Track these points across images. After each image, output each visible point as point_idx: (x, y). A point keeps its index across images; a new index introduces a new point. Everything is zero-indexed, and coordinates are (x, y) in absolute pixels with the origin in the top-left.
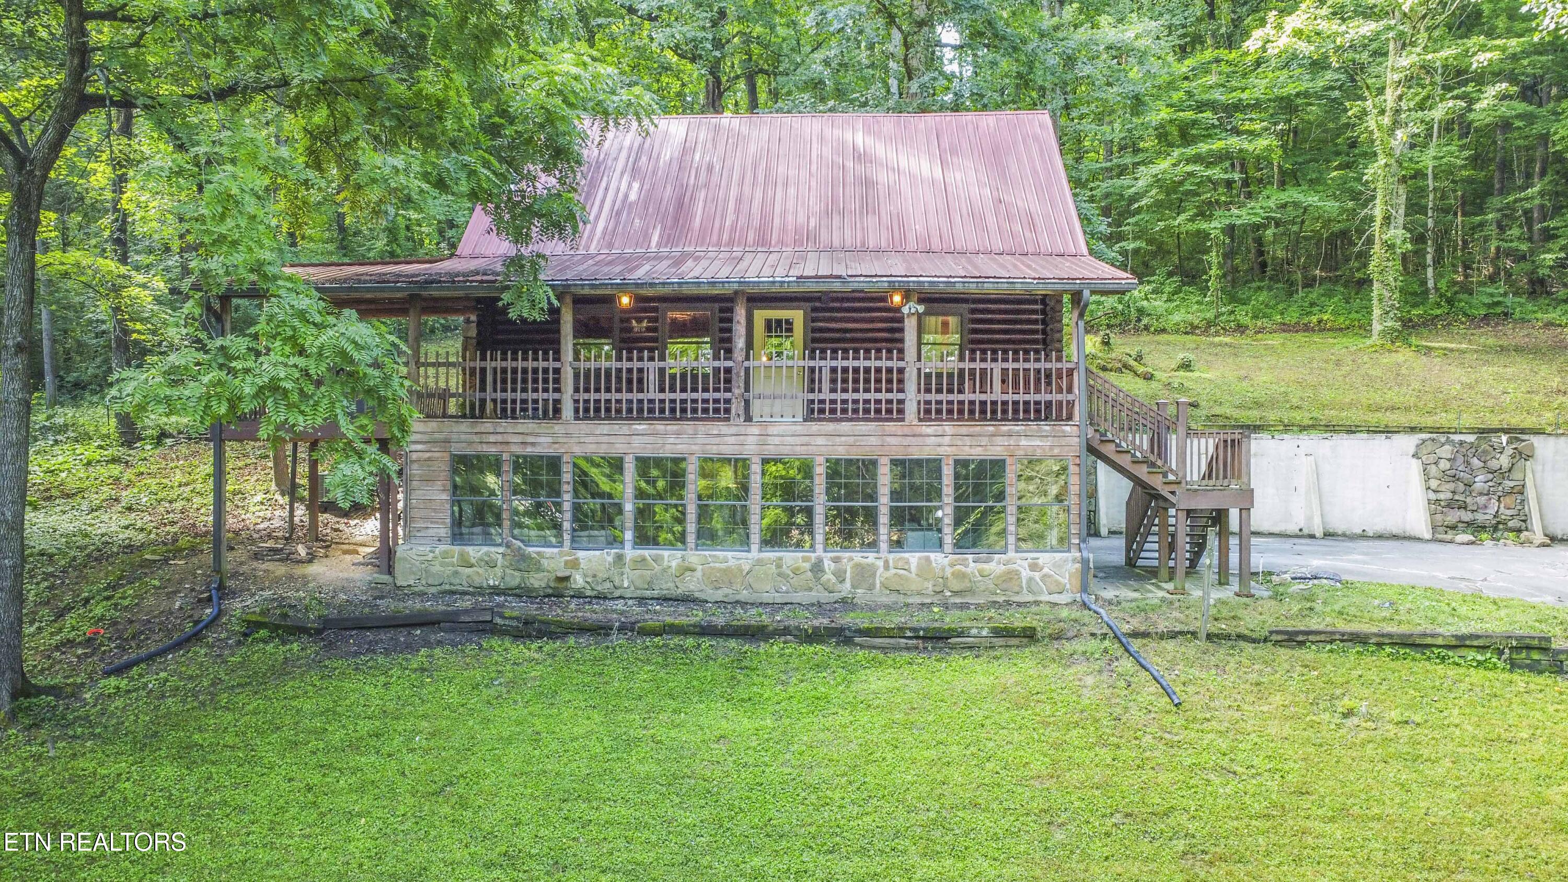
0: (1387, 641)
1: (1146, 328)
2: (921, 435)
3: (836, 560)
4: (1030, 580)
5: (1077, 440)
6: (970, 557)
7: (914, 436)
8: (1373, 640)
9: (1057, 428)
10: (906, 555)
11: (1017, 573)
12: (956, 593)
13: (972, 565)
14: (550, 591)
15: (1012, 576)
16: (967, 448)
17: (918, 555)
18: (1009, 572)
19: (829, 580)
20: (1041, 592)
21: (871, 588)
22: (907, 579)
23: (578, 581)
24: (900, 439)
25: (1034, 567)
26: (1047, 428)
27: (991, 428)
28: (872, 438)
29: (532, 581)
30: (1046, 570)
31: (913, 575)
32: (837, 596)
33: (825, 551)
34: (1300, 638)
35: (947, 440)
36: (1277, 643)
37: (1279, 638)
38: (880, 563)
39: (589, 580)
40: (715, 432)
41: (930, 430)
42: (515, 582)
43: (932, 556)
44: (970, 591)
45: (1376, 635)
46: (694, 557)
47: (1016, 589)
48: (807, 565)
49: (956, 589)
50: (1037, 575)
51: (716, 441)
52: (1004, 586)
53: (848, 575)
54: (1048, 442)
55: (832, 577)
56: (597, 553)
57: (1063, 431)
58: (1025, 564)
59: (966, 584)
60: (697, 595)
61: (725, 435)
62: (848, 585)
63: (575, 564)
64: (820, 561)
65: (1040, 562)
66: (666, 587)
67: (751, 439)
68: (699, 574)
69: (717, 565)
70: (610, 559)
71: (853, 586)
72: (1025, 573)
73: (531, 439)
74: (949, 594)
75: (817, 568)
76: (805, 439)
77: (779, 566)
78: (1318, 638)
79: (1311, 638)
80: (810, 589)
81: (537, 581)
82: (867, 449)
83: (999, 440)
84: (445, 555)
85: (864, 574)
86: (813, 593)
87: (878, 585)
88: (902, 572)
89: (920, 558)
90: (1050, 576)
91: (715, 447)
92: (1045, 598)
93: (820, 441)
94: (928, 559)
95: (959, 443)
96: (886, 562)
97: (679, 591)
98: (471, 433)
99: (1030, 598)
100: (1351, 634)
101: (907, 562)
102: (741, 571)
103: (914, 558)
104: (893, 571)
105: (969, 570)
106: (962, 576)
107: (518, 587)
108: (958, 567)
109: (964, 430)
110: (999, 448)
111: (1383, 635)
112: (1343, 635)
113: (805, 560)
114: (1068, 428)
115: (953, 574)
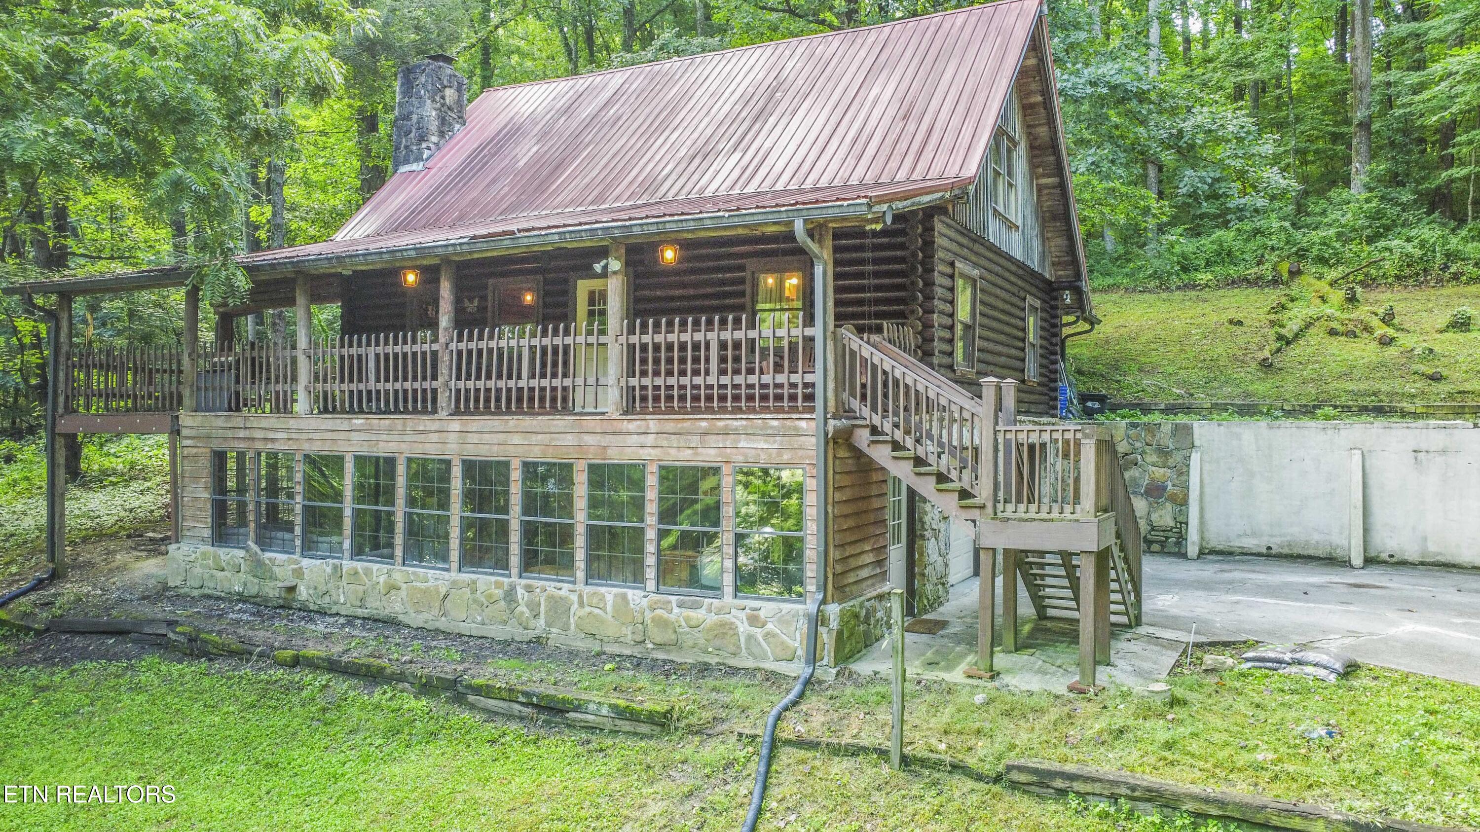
0: (1214, 811)
1: (1456, 277)
2: (620, 433)
3: (529, 589)
4: (750, 638)
5: (813, 440)
6: (673, 598)
7: (614, 433)
8: (1189, 806)
9: (788, 423)
10: (603, 590)
11: (732, 627)
12: (659, 646)
13: (676, 610)
14: (281, 602)
15: (725, 630)
16: (673, 451)
17: (615, 590)
18: (723, 625)
19: (522, 613)
20: (764, 658)
21: (566, 628)
22: (602, 622)
23: (303, 593)
24: (598, 437)
25: (753, 620)
26: (775, 423)
27: (704, 424)
28: (569, 437)
29: (267, 590)
30: (770, 626)
31: (609, 617)
32: (531, 634)
33: (520, 577)
34: (1059, 783)
35: (650, 439)
36: (1014, 786)
37: (1023, 778)
38: (574, 597)
39: (311, 592)
40: (421, 428)
41: (632, 426)
42: (254, 591)
43: (630, 593)
44: (677, 645)
45: (1195, 798)
46: (399, 573)
47: (732, 649)
48: (499, 593)
49: (658, 640)
50: (759, 633)
51: (421, 438)
52: (718, 642)
53: (542, 608)
54: (775, 444)
55: (525, 609)
56: (319, 562)
57: (796, 428)
58: (742, 615)
59: (670, 636)
60: (401, 618)
61: (430, 432)
62: (542, 621)
63: (299, 573)
64: (513, 588)
65: (762, 614)
66: (376, 606)
67: (452, 437)
68: (403, 593)
69: (419, 584)
70: (329, 570)
71: (549, 624)
72: (743, 628)
73: (271, 435)
74: (650, 646)
75: (510, 596)
76: (502, 436)
77: (474, 591)
78: (1088, 788)
79: (1078, 786)
80: (505, 623)
81: (272, 590)
82: (564, 450)
83: (712, 440)
84: (204, 555)
85: (559, 607)
86: (508, 628)
87: (573, 626)
88: (596, 611)
89: (615, 595)
90: (774, 636)
91: (420, 445)
92: (769, 665)
93: (517, 439)
94: (624, 597)
95: (665, 444)
96: (580, 596)
97: (387, 612)
98: (226, 428)
99: (750, 663)
100: (1149, 790)
101: (602, 598)
102: (438, 592)
103: (609, 593)
104: (588, 609)
105: (672, 617)
106: (662, 624)
107: (257, 596)
108: (659, 612)
109: (670, 426)
110: (712, 452)
111: (1207, 801)
112: (1133, 789)
113: (498, 585)
114: (803, 424)
115: (653, 620)
